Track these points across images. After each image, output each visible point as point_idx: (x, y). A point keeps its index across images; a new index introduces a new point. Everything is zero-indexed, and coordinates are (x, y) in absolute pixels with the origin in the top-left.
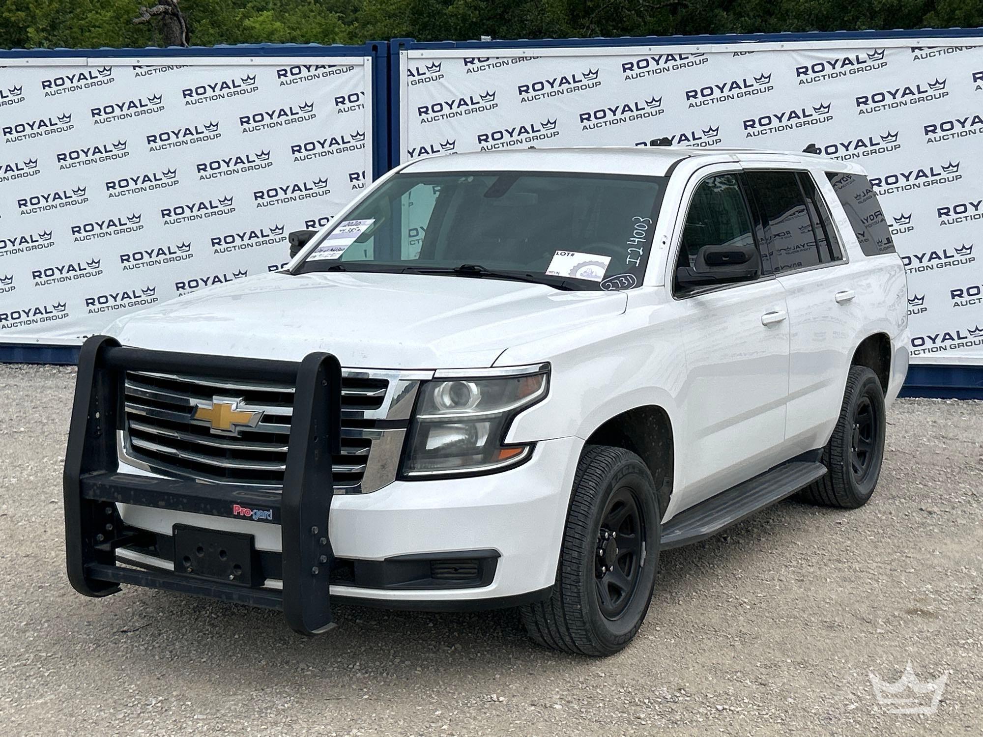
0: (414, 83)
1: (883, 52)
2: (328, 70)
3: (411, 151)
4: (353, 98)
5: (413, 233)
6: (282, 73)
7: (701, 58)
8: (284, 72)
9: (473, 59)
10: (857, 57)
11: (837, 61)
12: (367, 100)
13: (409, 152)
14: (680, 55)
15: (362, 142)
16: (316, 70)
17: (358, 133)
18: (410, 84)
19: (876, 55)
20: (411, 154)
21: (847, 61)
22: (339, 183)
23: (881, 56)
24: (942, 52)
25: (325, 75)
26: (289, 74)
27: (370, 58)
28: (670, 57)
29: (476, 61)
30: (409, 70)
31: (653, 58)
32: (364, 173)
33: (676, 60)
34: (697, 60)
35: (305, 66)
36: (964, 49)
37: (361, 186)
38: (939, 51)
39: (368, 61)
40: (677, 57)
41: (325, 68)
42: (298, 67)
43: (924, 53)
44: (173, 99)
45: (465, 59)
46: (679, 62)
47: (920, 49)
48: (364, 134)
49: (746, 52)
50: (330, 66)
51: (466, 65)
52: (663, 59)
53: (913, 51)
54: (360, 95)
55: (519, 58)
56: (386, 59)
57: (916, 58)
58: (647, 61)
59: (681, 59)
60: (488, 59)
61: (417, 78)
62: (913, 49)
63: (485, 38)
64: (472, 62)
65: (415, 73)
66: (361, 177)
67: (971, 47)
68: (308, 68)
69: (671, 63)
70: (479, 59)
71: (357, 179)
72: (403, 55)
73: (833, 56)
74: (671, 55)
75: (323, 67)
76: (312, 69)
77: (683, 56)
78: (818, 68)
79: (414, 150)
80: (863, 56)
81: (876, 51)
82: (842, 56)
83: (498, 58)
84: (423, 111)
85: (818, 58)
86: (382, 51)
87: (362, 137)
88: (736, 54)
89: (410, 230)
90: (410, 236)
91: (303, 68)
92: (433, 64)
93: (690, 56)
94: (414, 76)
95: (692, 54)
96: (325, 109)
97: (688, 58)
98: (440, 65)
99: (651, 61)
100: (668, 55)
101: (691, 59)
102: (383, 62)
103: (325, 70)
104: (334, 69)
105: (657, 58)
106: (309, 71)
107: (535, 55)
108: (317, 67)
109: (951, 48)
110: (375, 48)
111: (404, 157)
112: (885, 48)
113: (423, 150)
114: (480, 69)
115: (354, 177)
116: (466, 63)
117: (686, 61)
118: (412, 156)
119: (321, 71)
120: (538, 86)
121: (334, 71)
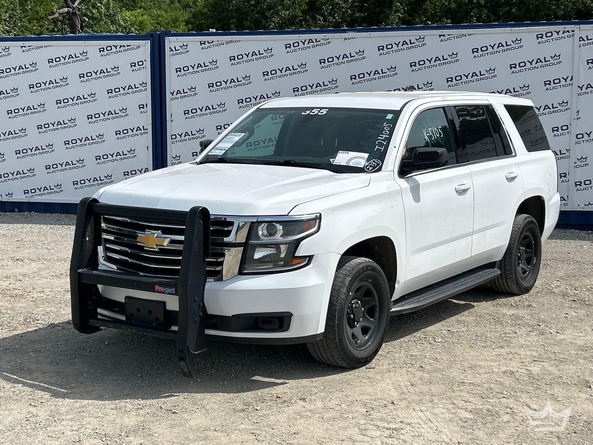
0: (173, 55)
1: (424, 38)
2: (126, 48)
4: (141, 63)
5: (174, 137)
6: (101, 50)
7: (327, 41)
9: (205, 42)
10: (410, 40)
11: (399, 43)
12: (148, 64)
13: (171, 93)
14: (316, 40)
15: (145, 88)
16: (120, 48)
17: (143, 83)
18: (171, 55)
20: (172, 94)
21: (405, 43)
22: (133, 110)
23: (423, 40)
25: (125, 51)
26: (105, 50)
27: (149, 41)
28: (310, 41)
30: (170, 48)
31: (302, 42)
32: (146, 105)
33: (313, 43)
34: (325, 42)
36: (467, 36)
37: (145, 112)
39: (148, 43)
40: (314, 41)
41: (125, 47)
42: (110, 46)
43: (446, 38)
44: (43, 65)
45: (200, 42)
46: (315, 44)
47: (444, 36)
48: (146, 83)
49: (351, 38)
50: (127, 46)
52: (307, 42)
53: (440, 37)
54: (144, 62)
55: (230, 41)
56: (158, 42)
57: (442, 40)
58: (298, 43)
59: (316, 42)
60: (213, 42)
61: (175, 52)
62: (440, 36)
63: (212, 30)
64: (204, 44)
65: (174, 49)
66: (145, 107)
67: (471, 34)
68: (116, 47)
69: (311, 44)
70: (208, 42)
71: (143, 108)
72: (167, 39)
73: (397, 40)
75: (124, 46)
76: (118, 47)
78: (390, 46)
79: (174, 92)
80: (413, 40)
81: (420, 38)
83: (218, 41)
84: (178, 70)
85: (390, 41)
86: (156, 38)
87: (145, 85)
88: (345, 39)
89: (172, 135)
90: (172, 139)
91: (113, 47)
92: (183, 45)
94: (173, 51)
95: (322, 39)
96: (124, 69)
97: (320, 41)
98: (187, 45)
99: (300, 43)
101: (322, 42)
102: (156, 43)
104: (129, 47)
106: (116, 49)
107: (238, 40)
108: (121, 47)
110: (152, 36)
111: (168, 96)
112: (425, 36)
113: (179, 92)
114: (208, 47)
115: (141, 107)
116: (201, 44)
117: (319, 43)
118: (173, 95)
119: (123, 48)
120: (240, 57)
121: (129, 48)
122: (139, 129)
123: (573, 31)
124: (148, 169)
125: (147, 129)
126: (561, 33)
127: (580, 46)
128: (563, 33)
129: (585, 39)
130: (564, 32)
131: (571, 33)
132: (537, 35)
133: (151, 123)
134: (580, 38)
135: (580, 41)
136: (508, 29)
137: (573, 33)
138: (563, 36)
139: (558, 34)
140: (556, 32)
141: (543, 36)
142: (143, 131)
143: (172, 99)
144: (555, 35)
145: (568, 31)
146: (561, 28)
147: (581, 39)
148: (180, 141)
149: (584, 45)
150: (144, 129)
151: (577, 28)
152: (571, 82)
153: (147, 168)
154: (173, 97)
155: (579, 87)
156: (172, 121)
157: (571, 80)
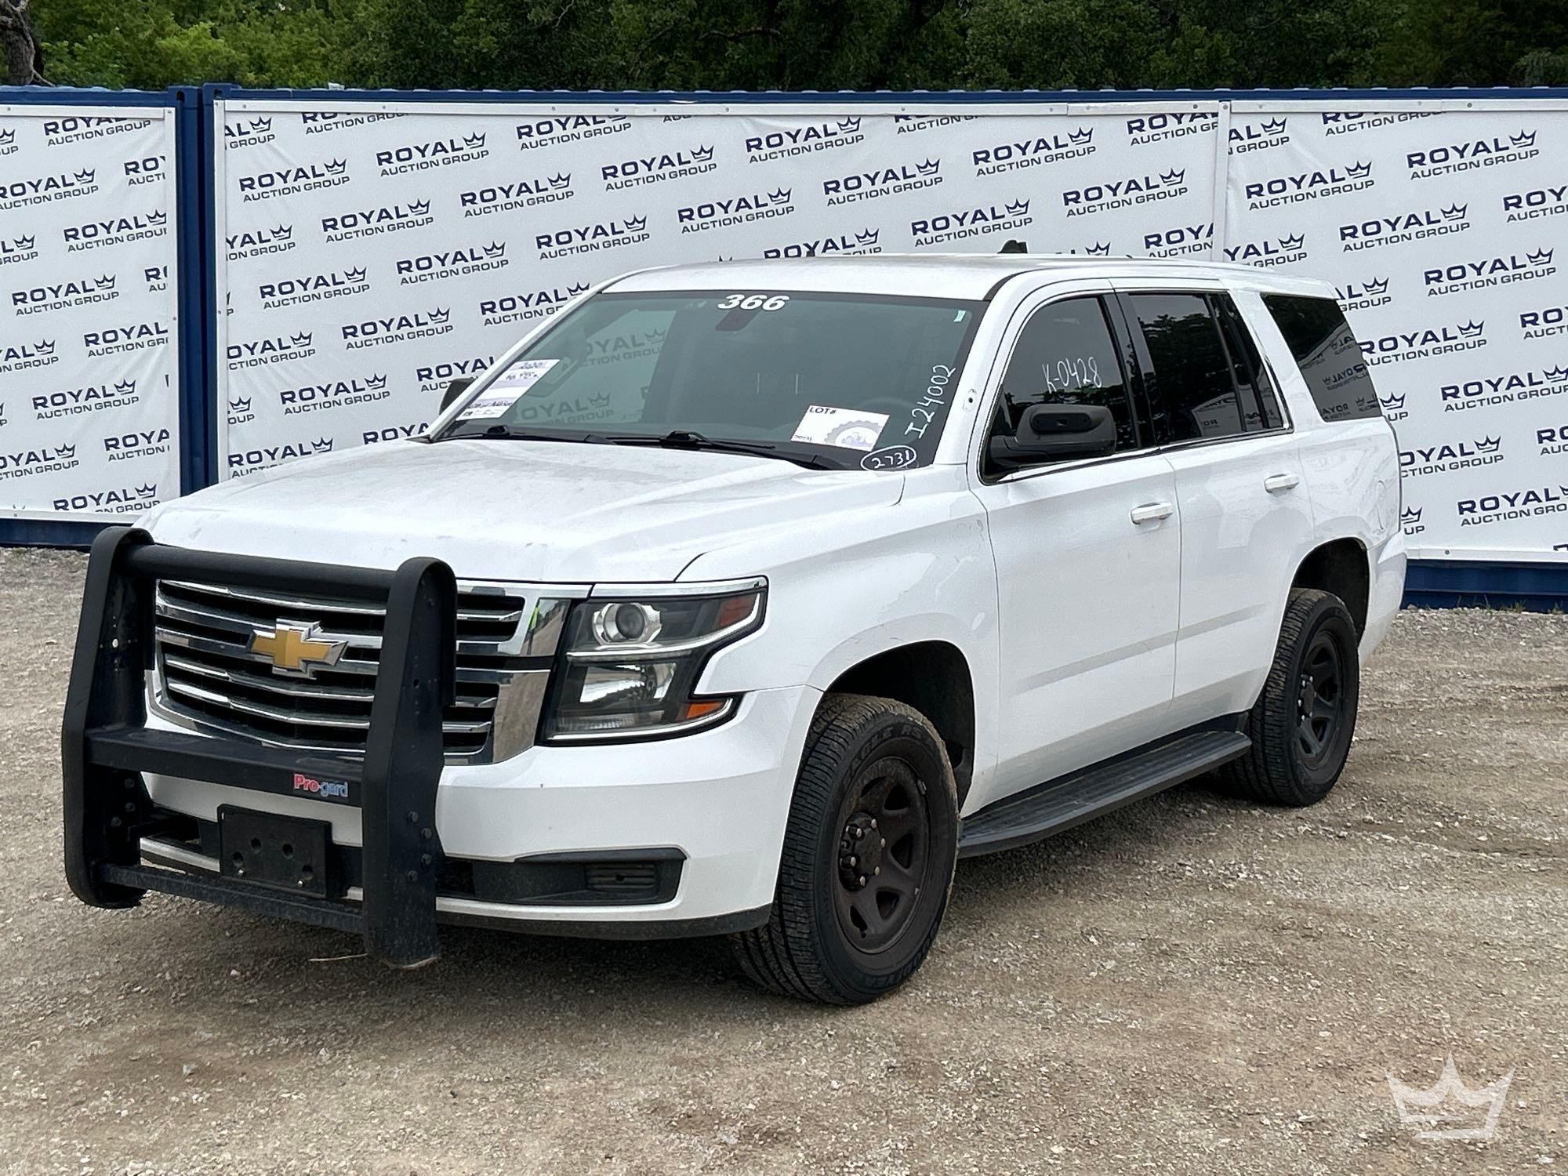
0: (234, 145)
1: (858, 122)
2: (115, 124)
3: (231, 240)
4: (151, 163)
6: (51, 128)
7: (622, 122)
8: (53, 127)
10: (825, 127)
11: (798, 132)
12: (169, 167)
13: (228, 241)
14: (594, 117)
15: (163, 226)
16: (98, 124)
17: (157, 213)
18: (228, 146)
19: (850, 125)
20: (231, 244)
21: (812, 133)
22: (131, 282)
23: (855, 127)
24: (934, 124)
25: (110, 131)
26: (60, 129)
27: (173, 110)
28: (581, 120)
29: (319, 117)
30: (227, 128)
31: (558, 121)
32: (165, 269)
33: (588, 124)
34: (618, 124)
35: (83, 118)
36: (962, 119)
37: (162, 287)
38: (931, 122)
39: (169, 114)
40: (590, 121)
41: (110, 122)
42: (73, 119)
43: (911, 123)
45: (303, 113)
46: (593, 127)
47: (906, 117)
48: (165, 215)
49: (680, 117)
50: (117, 120)
51: (305, 122)
52: (572, 121)
53: (897, 121)
54: (160, 161)
55: (378, 114)
56: (195, 111)
57: (901, 130)
58: (550, 123)
59: (595, 122)
60: (335, 115)
61: (238, 138)
62: (897, 118)
63: (333, 86)
64: (313, 119)
65: (235, 131)
66: (162, 275)
67: (972, 117)
68: (87, 121)
69: (582, 128)
70: (323, 114)
71: (156, 277)
72: (219, 106)
73: (793, 126)
74: (583, 117)
75: (108, 120)
76: (93, 123)
77: (598, 119)
78: (775, 140)
79: (235, 238)
80: (832, 126)
81: (849, 121)
82: (804, 126)
83: (349, 114)
84: (246, 184)
85: (776, 128)
86: (191, 102)
87: (163, 219)
88: (667, 118)
89: (229, 349)
90: (230, 357)
91: (80, 122)
92: (261, 121)
93: (607, 119)
94: (234, 135)
95: (610, 117)
96: (111, 179)
97: (604, 121)
98: (269, 122)
99: (555, 124)
100: (578, 117)
101: (609, 123)
102: (193, 115)
103: (111, 125)
104: (123, 123)
105: (563, 120)
106: (88, 126)
107: (400, 111)
108: (100, 120)
109: (946, 117)
110: (181, 96)
111: (221, 249)
112: (860, 116)
113: (247, 239)
114: (325, 128)
115: (152, 274)
116: (305, 120)
117: (601, 126)
118: (232, 247)
119: (105, 125)
120: (404, 154)
121: (123, 126)
122: (144, 330)
123: (1215, 115)
124: (167, 434)
125: (166, 331)
126: (1185, 119)
127: (1231, 153)
128: (1191, 120)
129: (1244, 135)
130: (1194, 116)
131: (1211, 120)
132: (1129, 123)
133: (177, 316)
134: (1231, 132)
135: (1231, 139)
136: (1060, 107)
137: (1214, 120)
138: (1192, 125)
139: (1180, 122)
140: (1174, 115)
141: (1143, 124)
142: (156, 336)
143: (229, 257)
144: (1172, 124)
145: (1204, 115)
146: (1185, 106)
147: (1234, 134)
148: (249, 363)
149: (1242, 150)
150: (158, 332)
151: (1225, 107)
152: (1208, 240)
153: (165, 431)
154: (233, 251)
155: (1227, 251)
156: (230, 311)
157: (1208, 235)
